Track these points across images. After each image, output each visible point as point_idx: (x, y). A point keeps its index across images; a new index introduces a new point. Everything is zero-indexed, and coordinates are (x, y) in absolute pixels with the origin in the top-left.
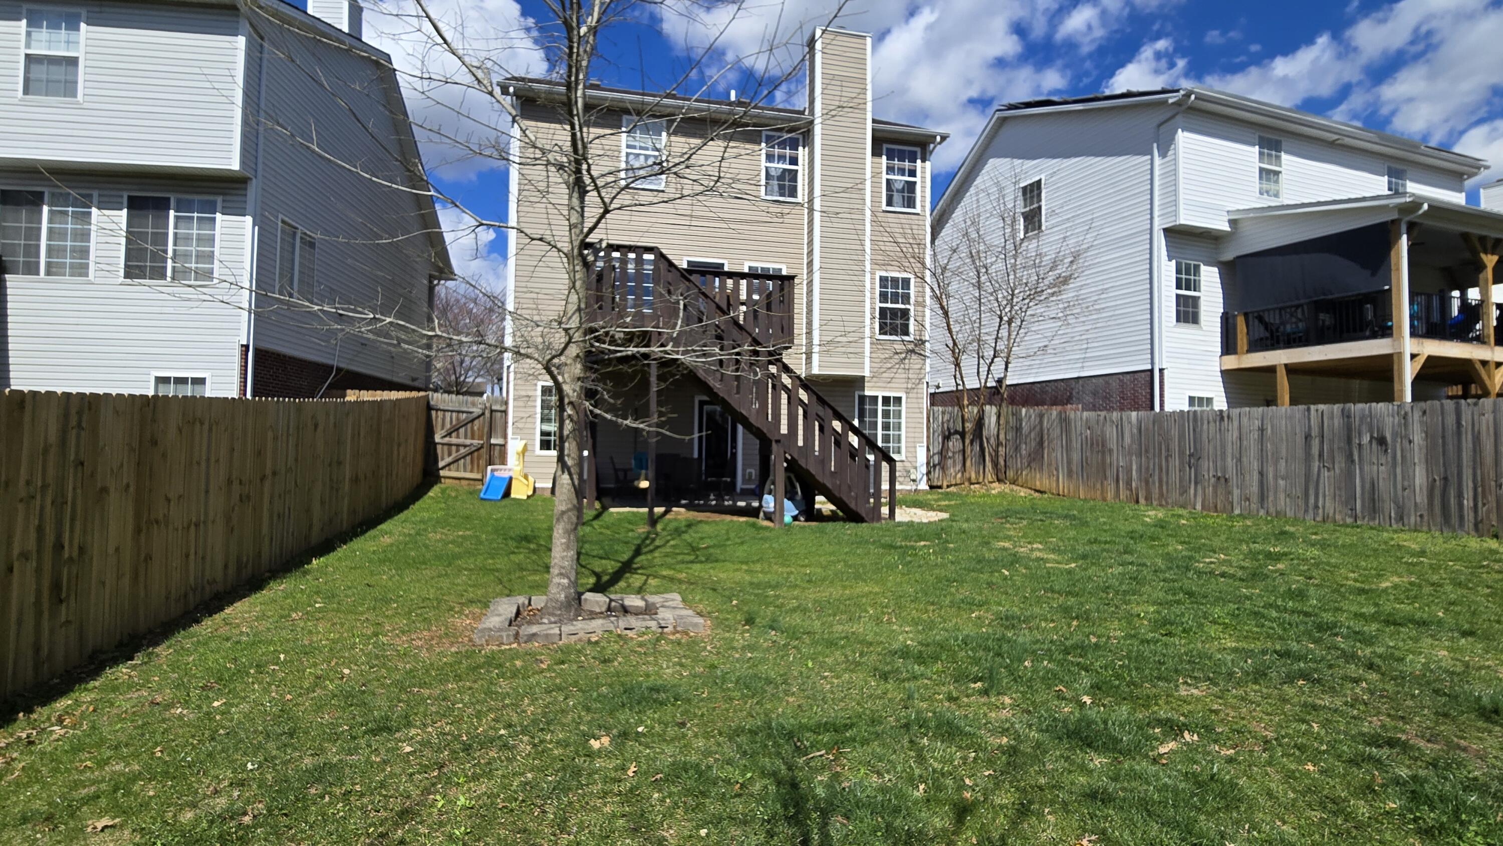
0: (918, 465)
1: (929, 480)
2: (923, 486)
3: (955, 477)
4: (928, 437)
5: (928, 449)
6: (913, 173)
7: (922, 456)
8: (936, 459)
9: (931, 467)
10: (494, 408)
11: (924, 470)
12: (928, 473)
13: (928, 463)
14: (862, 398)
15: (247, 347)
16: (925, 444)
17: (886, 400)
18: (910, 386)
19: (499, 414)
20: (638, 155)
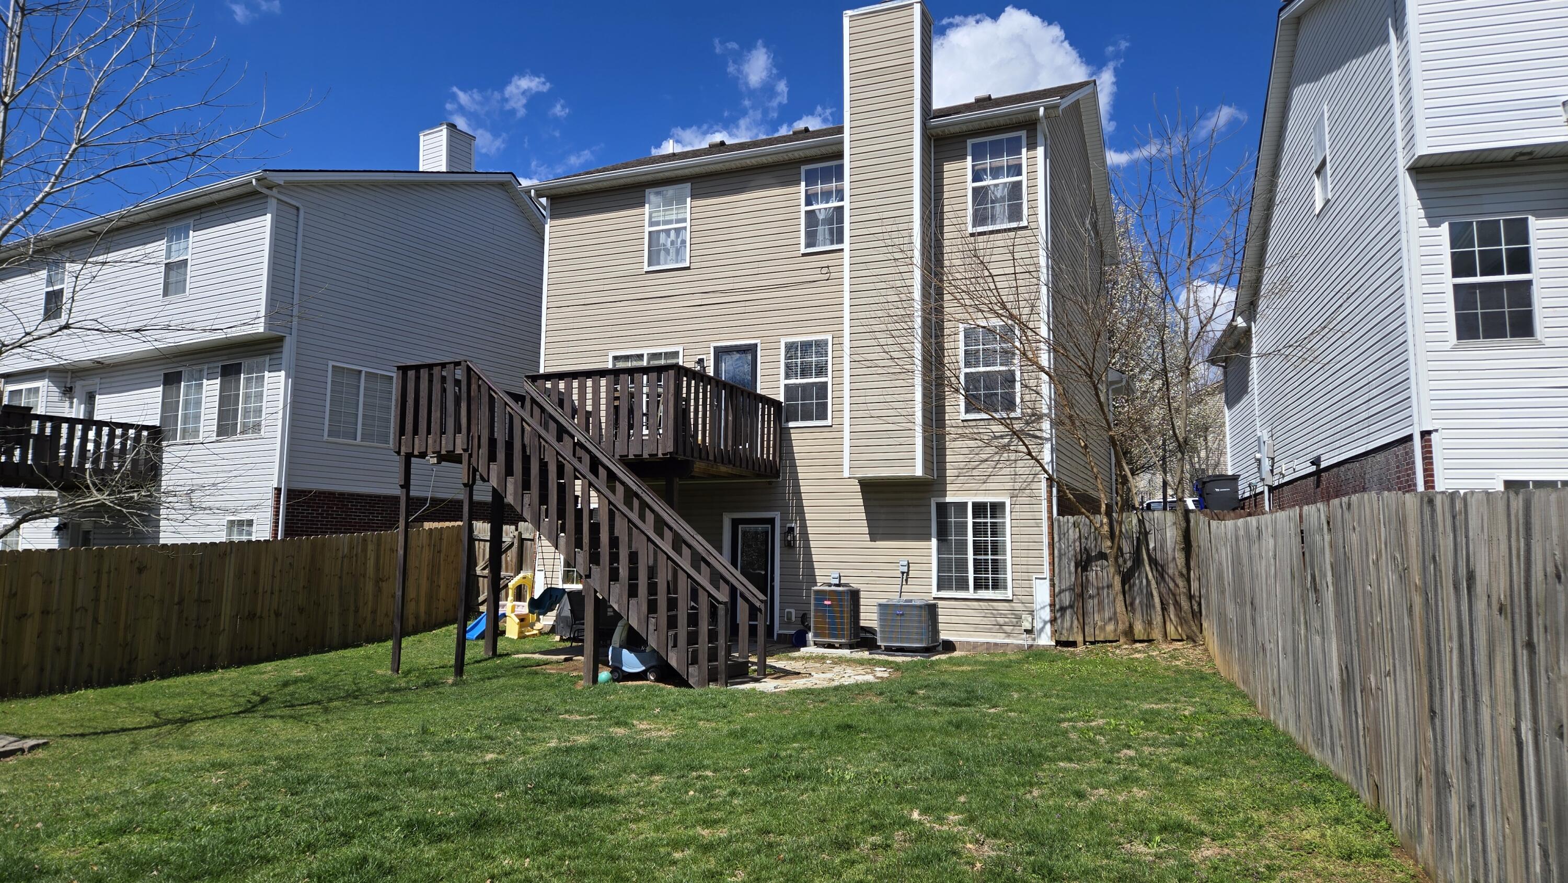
0: (1036, 606)
1: (1054, 632)
2: (1045, 640)
3: (1103, 628)
4: (1052, 563)
5: (1053, 585)
6: (1016, 170)
7: (1042, 593)
8: (1066, 599)
9: (1058, 610)
10: (523, 537)
11: (1046, 614)
12: (1053, 621)
13: (1052, 605)
14: (943, 509)
15: (278, 490)
16: (1047, 574)
17: (979, 509)
18: (1017, 486)
19: (529, 542)
20: (667, 232)
